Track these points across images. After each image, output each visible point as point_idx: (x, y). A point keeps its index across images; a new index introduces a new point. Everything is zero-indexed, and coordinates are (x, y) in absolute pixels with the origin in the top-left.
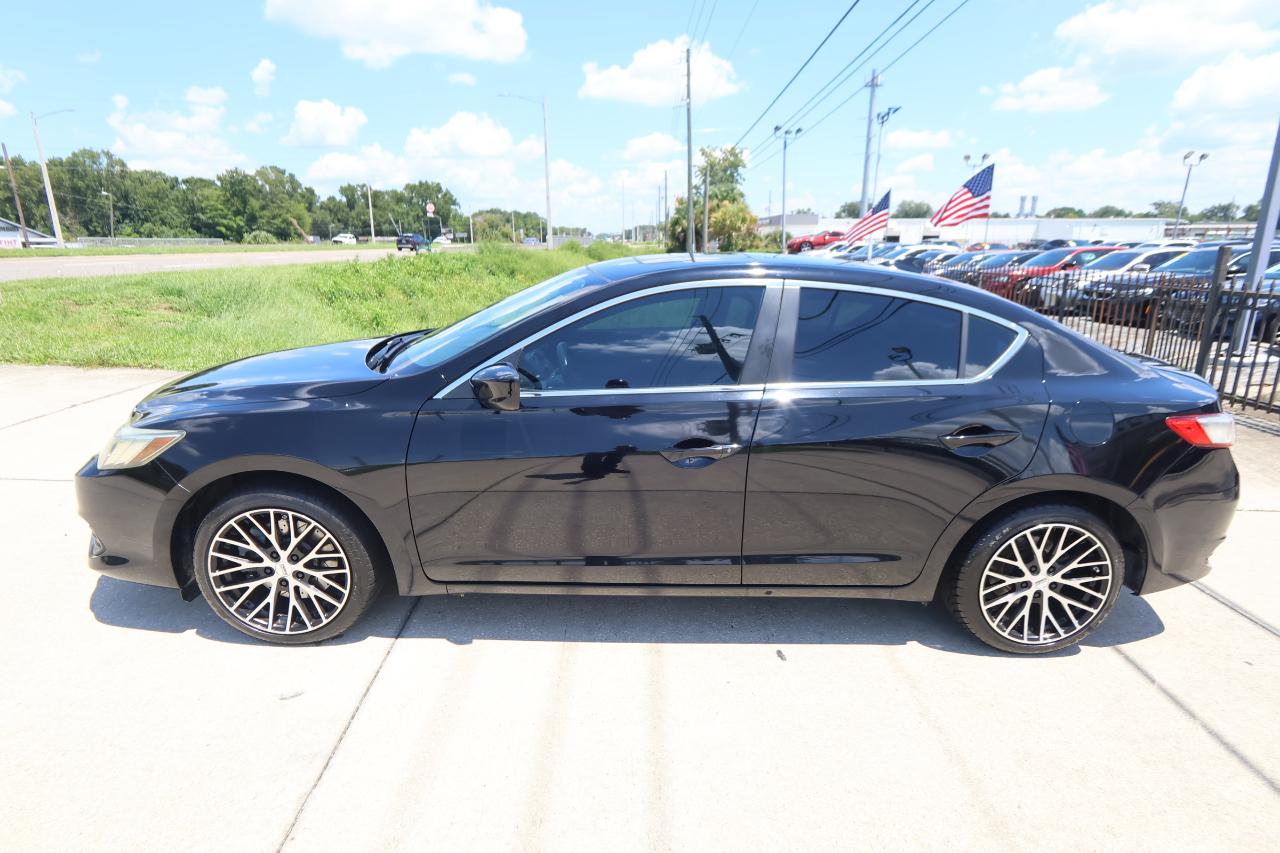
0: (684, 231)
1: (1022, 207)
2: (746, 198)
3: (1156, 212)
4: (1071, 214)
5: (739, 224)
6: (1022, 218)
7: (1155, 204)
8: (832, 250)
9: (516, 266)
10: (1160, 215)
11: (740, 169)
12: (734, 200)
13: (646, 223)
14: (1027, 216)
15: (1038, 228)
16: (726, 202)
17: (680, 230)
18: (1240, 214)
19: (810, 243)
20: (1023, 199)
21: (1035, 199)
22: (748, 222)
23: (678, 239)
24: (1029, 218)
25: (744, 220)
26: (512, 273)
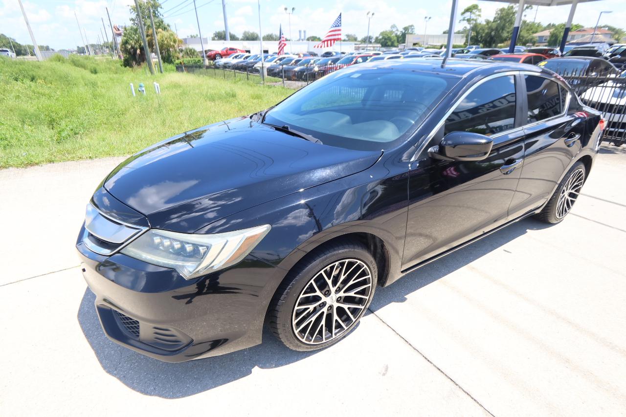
0: (132, 47)
1: (300, 36)
2: (171, 27)
3: (347, 39)
4: (316, 39)
5: (172, 43)
6: (301, 41)
7: (347, 35)
8: (233, 58)
9: (34, 74)
10: (349, 40)
11: (159, 9)
12: (165, 29)
13: (95, 43)
14: (302, 40)
15: (309, 46)
16: (160, 30)
17: (129, 47)
18: (373, 41)
19: (220, 54)
20: (300, 32)
21: (305, 32)
22: (177, 42)
23: (130, 53)
24: (304, 41)
25: (175, 42)
26: (33, 79)
